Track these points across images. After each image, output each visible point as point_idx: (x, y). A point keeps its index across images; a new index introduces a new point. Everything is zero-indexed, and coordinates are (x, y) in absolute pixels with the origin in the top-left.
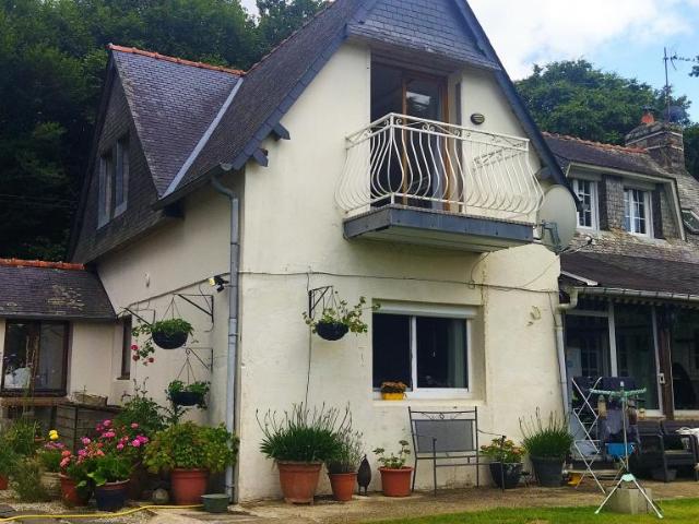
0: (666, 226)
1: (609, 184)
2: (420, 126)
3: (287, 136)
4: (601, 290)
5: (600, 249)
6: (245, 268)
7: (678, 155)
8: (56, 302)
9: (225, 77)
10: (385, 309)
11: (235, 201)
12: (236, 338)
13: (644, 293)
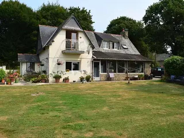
0: (119, 48)
1: (110, 42)
2: (69, 40)
3: (54, 41)
4: (96, 58)
5: (107, 52)
6: (49, 57)
7: (127, 36)
8: (33, 60)
9: (55, 28)
10: (67, 61)
11: (48, 49)
12: (49, 65)
13: (103, 59)
